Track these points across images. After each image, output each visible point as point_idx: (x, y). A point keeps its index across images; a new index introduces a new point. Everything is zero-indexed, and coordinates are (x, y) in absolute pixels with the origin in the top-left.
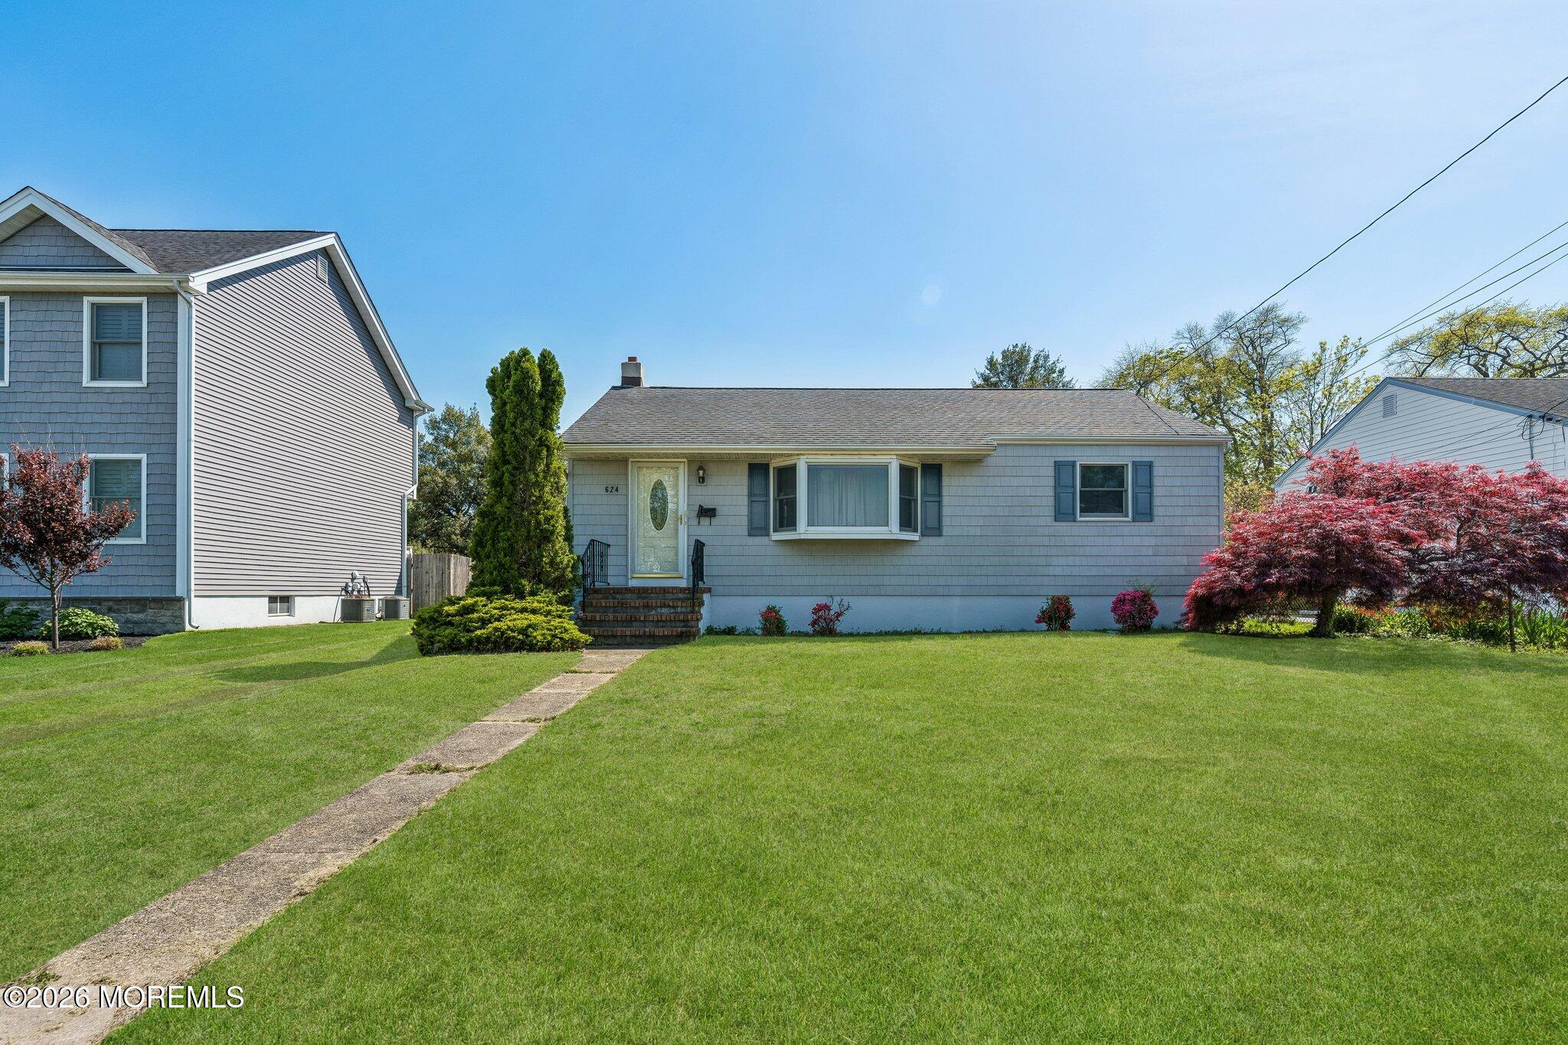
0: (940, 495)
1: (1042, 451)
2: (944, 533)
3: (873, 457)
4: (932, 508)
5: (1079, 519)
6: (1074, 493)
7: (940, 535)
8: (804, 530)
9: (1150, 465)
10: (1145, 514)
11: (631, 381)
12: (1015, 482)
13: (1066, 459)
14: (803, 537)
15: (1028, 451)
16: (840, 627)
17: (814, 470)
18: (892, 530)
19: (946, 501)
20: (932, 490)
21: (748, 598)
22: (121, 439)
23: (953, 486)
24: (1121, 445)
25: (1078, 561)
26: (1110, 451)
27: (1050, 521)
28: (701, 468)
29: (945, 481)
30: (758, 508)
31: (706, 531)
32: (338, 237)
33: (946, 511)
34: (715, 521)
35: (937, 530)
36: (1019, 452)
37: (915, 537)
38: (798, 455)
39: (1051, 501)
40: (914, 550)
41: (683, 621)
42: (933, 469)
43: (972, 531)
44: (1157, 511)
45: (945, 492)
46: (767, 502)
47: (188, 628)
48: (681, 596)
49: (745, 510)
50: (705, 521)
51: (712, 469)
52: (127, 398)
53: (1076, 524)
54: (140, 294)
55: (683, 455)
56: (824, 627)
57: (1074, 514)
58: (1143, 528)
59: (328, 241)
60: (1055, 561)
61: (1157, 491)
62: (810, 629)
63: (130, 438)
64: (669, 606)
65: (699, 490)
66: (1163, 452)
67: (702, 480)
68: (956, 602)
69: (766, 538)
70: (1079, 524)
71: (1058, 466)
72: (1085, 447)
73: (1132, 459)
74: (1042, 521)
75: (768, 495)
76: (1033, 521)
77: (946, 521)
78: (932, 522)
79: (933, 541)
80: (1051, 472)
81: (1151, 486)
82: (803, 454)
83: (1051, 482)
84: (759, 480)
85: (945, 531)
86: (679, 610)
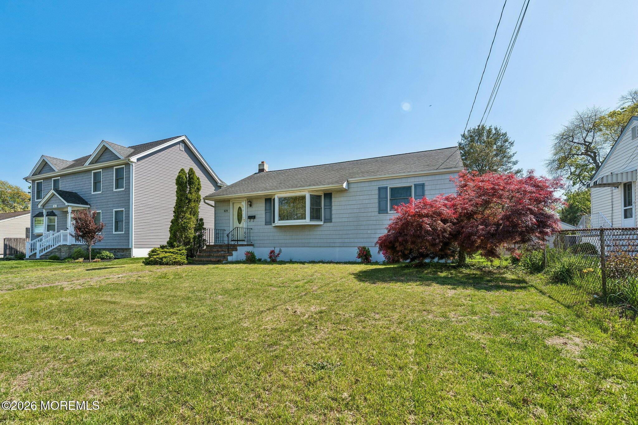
0: (331, 205)
1: (373, 184)
2: (333, 221)
3: (299, 193)
4: (328, 210)
5: (389, 212)
6: (387, 201)
7: (331, 222)
8: (278, 223)
9: (423, 185)
11: (261, 170)
12: (361, 198)
13: (383, 186)
15: (367, 184)
16: (278, 259)
17: (280, 199)
18: (307, 221)
19: (333, 208)
20: (328, 204)
21: (265, 248)
22: (120, 205)
23: (336, 201)
24: (409, 177)
26: (404, 180)
27: (377, 214)
28: (250, 202)
29: (333, 200)
30: (268, 214)
31: (252, 223)
32: (186, 137)
33: (333, 212)
34: (255, 220)
35: (329, 220)
36: (362, 185)
37: (321, 223)
38: (275, 194)
39: (377, 205)
40: (321, 229)
41: (224, 256)
42: (328, 195)
43: (344, 220)
45: (333, 204)
46: (271, 212)
47: (132, 257)
49: (264, 216)
50: (252, 220)
51: (254, 201)
52: (121, 193)
53: (388, 214)
54: (123, 165)
55: (245, 197)
56: (273, 259)
57: (387, 210)
59: (183, 138)
60: (379, 231)
62: (269, 260)
63: (122, 204)
64: (224, 251)
65: (250, 209)
66: (430, 178)
67: (251, 205)
68: (338, 249)
69: (271, 226)
70: (390, 214)
71: (380, 189)
72: (392, 180)
73: (414, 183)
74: (373, 214)
75: (271, 210)
76: (369, 214)
77: (333, 216)
78: (328, 217)
79: (329, 224)
80: (377, 192)
81: (423, 195)
82: (277, 194)
83: (377, 196)
84: (268, 205)
86: (227, 252)
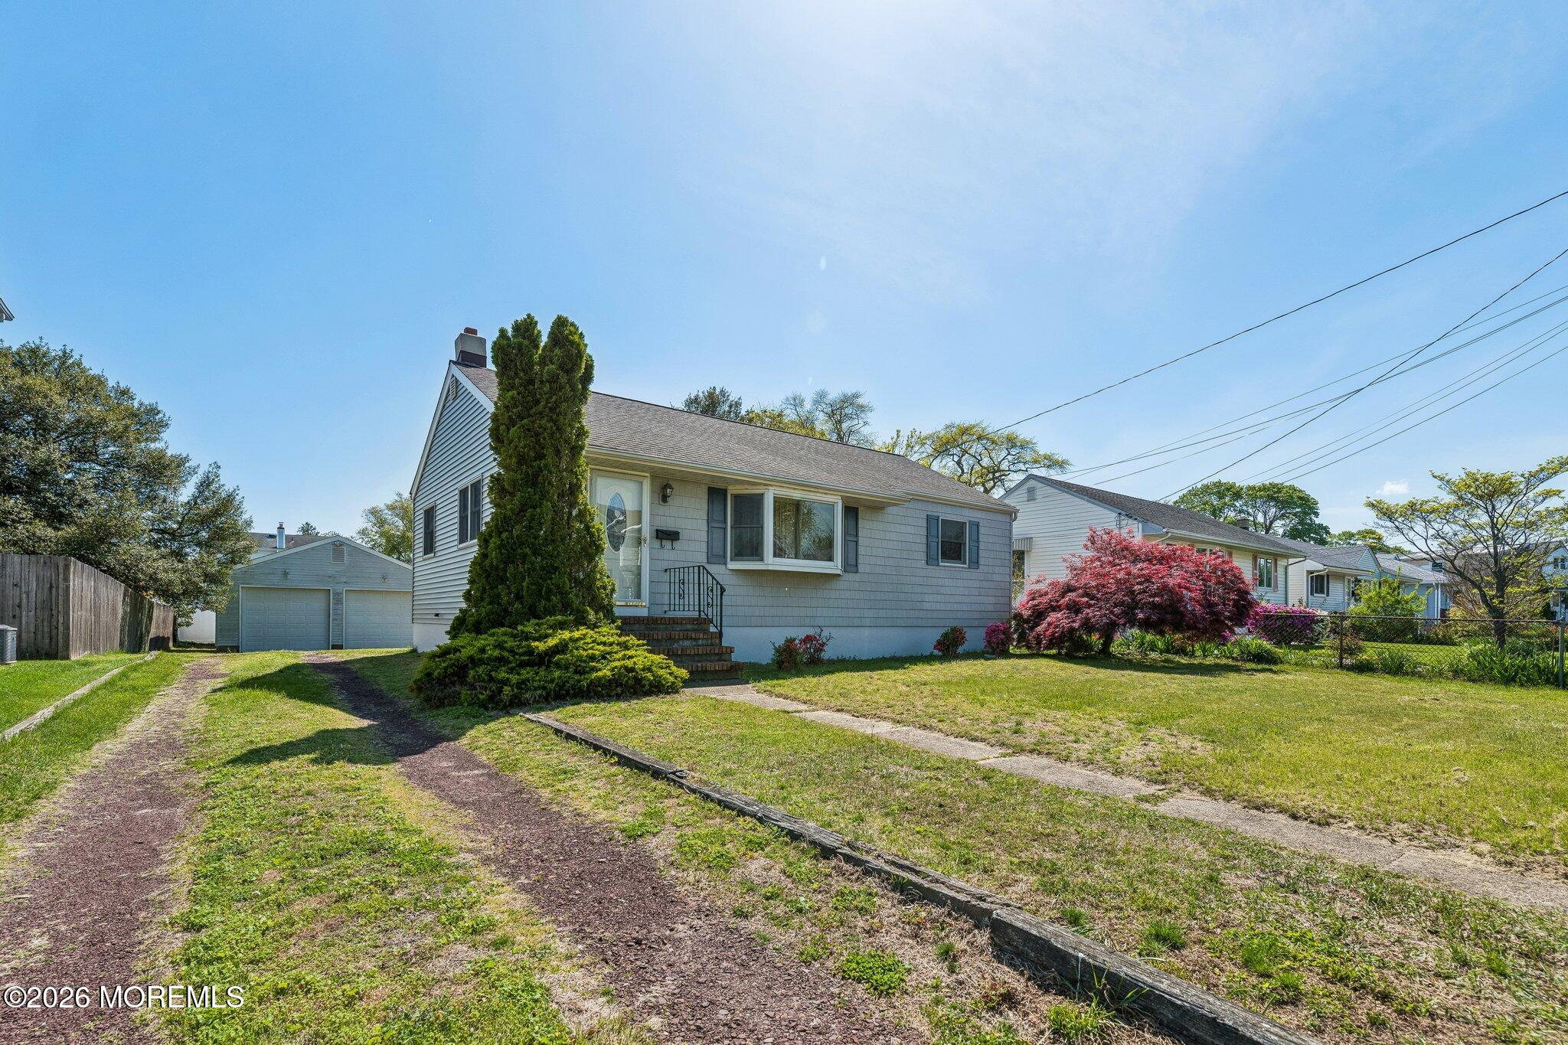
0: (857, 535)
1: (920, 505)
2: (859, 570)
3: (825, 495)
4: (852, 546)
5: (940, 564)
6: (938, 543)
7: (857, 572)
8: (771, 562)
9: (978, 524)
10: (975, 563)
11: (472, 357)
12: (903, 529)
13: (933, 514)
14: (770, 568)
15: (911, 504)
17: (782, 504)
18: (837, 565)
19: (861, 541)
20: (855, 531)
23: (866, 528)
24: (961, 507)
25: (939, 598)
26: (956, 510)
27: (923, 564)
29: (861, 523)
30: (717, 535)
31: (668, 555)
33: (861, 551)
34: (677, 544)
35: (856, 569)
38: (765, 485)
39: (925, 548)
40: (839, 586)
41: (717, 654)
42: (855, 512)
43: (877, 570)
44: (982, 561)
45: (860, 533)
46: (725, 529)
48: (689, 627)
49: (704, 536)
50: (667, 544)
51: (674, 486)
53: (938, 568)
55: (647, 468)
56: (815, 657)
58: (974, 574)
60: (927, 598)
61: (982, 546)
64: (691, 638)
65: (662, 509)
66: (983, 516)
69: (723, 567)
70: (940, 568)
71: (929, 519)
72: (944, 508)
73: (968, 518)
74: (919, 564)
75: (725, 522)
76: (914, 564)
77: (863, 561)
78: (852, 561)
79: (851, 576)
80: (925, 523)
81: (978, 541)
82: (771, 485)
83: (924, 532)
84: (717, 506)
85: (861, 568)
86: (700, 642)
